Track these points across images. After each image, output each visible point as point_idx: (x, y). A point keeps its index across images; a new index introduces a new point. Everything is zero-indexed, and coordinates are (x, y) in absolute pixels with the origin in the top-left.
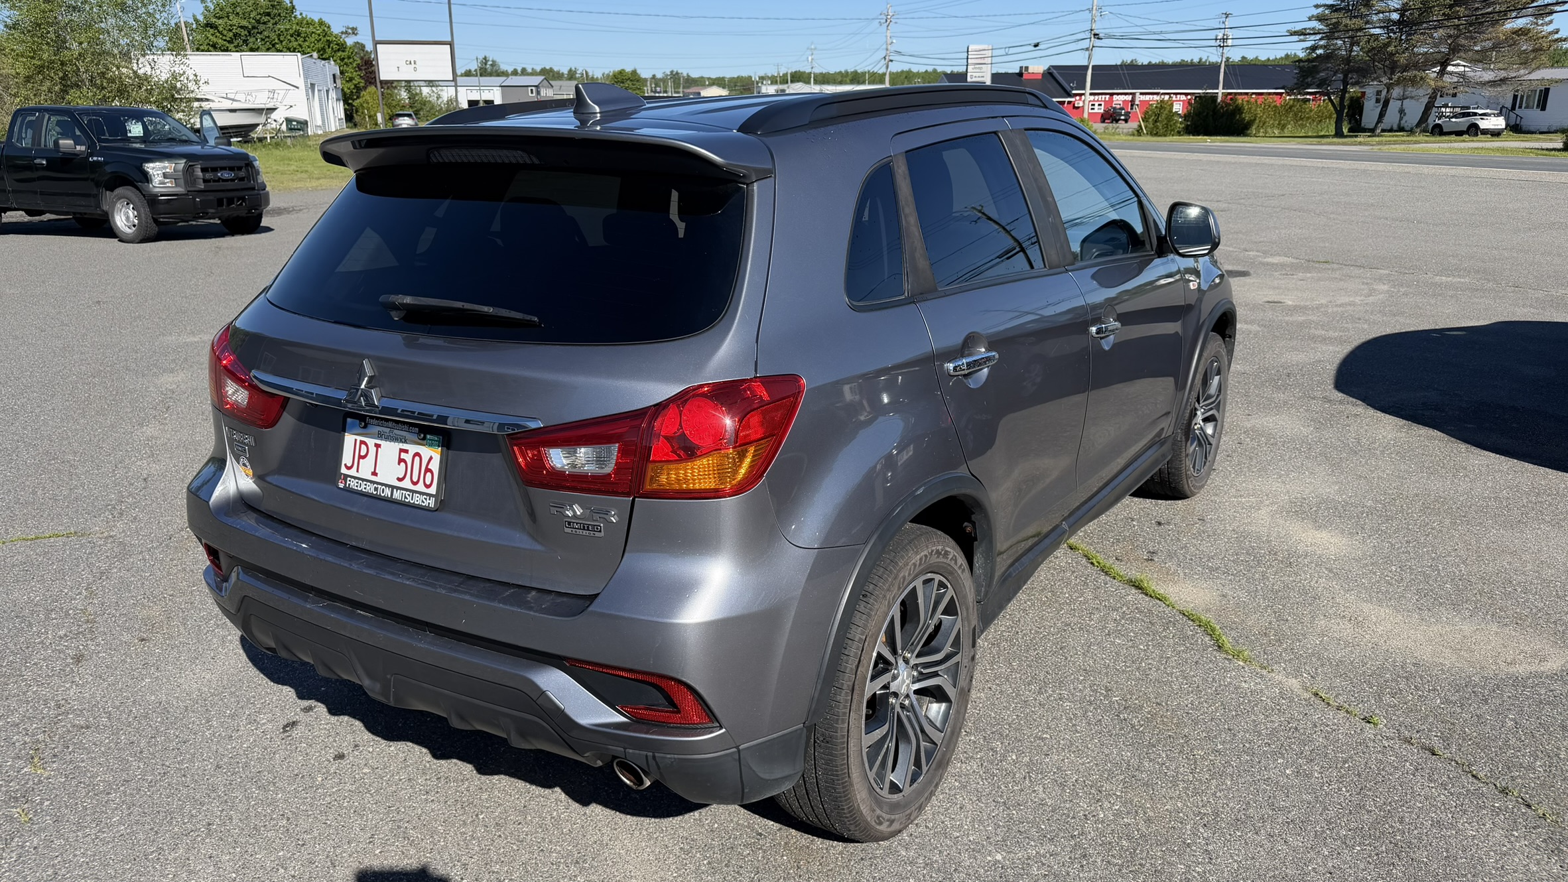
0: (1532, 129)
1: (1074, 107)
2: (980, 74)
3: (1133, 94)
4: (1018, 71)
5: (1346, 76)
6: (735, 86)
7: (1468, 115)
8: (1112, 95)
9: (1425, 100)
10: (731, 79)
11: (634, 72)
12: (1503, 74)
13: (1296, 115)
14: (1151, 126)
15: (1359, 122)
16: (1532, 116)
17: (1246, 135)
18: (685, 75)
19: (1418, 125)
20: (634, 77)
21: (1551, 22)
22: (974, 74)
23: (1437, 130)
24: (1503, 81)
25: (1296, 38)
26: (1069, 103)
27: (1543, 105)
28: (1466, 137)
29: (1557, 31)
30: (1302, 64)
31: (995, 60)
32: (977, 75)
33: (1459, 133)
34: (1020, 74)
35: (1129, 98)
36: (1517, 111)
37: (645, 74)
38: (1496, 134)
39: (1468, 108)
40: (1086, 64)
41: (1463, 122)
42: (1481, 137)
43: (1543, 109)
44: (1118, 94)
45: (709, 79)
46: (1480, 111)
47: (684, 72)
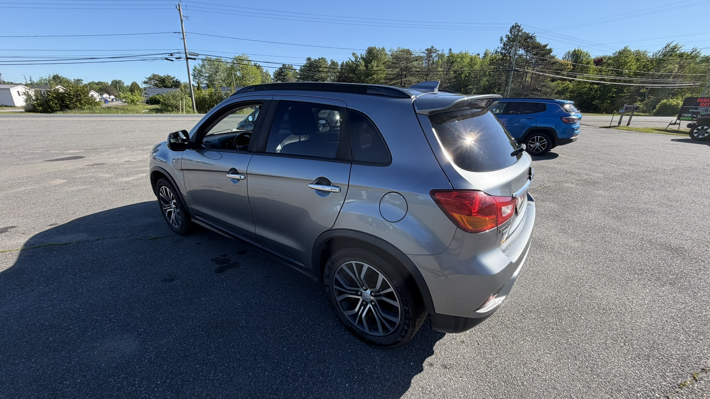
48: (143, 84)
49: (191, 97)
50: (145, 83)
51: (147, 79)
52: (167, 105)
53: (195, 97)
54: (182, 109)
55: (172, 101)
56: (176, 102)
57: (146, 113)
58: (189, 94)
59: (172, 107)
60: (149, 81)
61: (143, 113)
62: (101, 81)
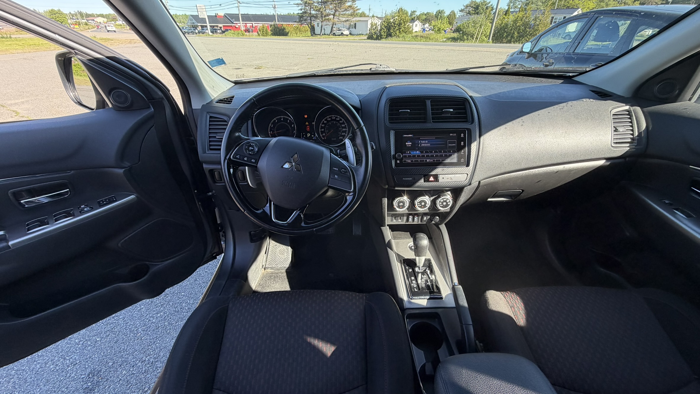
0: (354, 34)
1: (236, 28)
2: (203, 15)
3: (252, 24)
4: (215, 15)
5: (311, 18)
6: (109, 17)
7: (340, 30)
8: (246, 23)
9: (331, 26)
10: (106, 15)
11: (59, 10)
12: (347, 19)
13: (299, 30)
14: (262, 33)
15: (314, 33)
16: (353, 31)
17: (287, 36)
18: (85, 13)
19: (330, 33)
20: (59, 12)
21: (356, 4)
22: (201, 15)
23: (334, 34)
24: (347, 20)
25: (296, 6)
26: (234, 26)
27: (355, 27)
28: (341, 36)
29: (357, 7)
30: (299, 14)
31: (207, 10)
32: (202, 15)
33: (339, 35)
34: (216, 16)
35: (251, 25)
36: (350, 29)
37: (66, 11)
38: (347, 35)
39: (339, 28)
40: (238, 13)
41: (340, 32)
42: (344, 36)
43: (355, 29)
44: (248, 23)
45: (96, 14)
46: (343, 29)
47: (84, 11)
48: (459, 12)
49: (492, 23)
50: (461, 11)
51: (464, 6)
52: (464, 34)
53: (496, 24)
54: (477, 38)
55: (471, 29)
56: (474, 30)
57: (443, 42)
58: (491, 19)
59: (468, 35)
60: (465, 8)
61: (440, 42)
62: (429, 12)
